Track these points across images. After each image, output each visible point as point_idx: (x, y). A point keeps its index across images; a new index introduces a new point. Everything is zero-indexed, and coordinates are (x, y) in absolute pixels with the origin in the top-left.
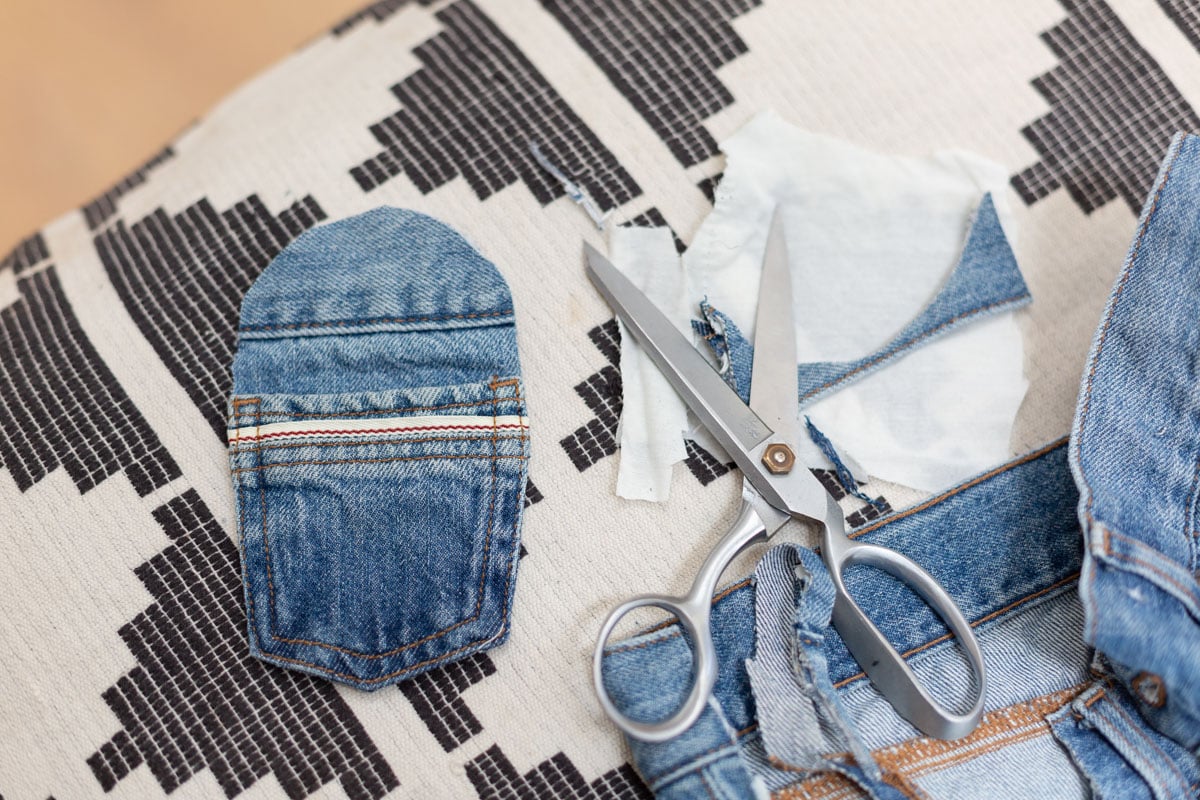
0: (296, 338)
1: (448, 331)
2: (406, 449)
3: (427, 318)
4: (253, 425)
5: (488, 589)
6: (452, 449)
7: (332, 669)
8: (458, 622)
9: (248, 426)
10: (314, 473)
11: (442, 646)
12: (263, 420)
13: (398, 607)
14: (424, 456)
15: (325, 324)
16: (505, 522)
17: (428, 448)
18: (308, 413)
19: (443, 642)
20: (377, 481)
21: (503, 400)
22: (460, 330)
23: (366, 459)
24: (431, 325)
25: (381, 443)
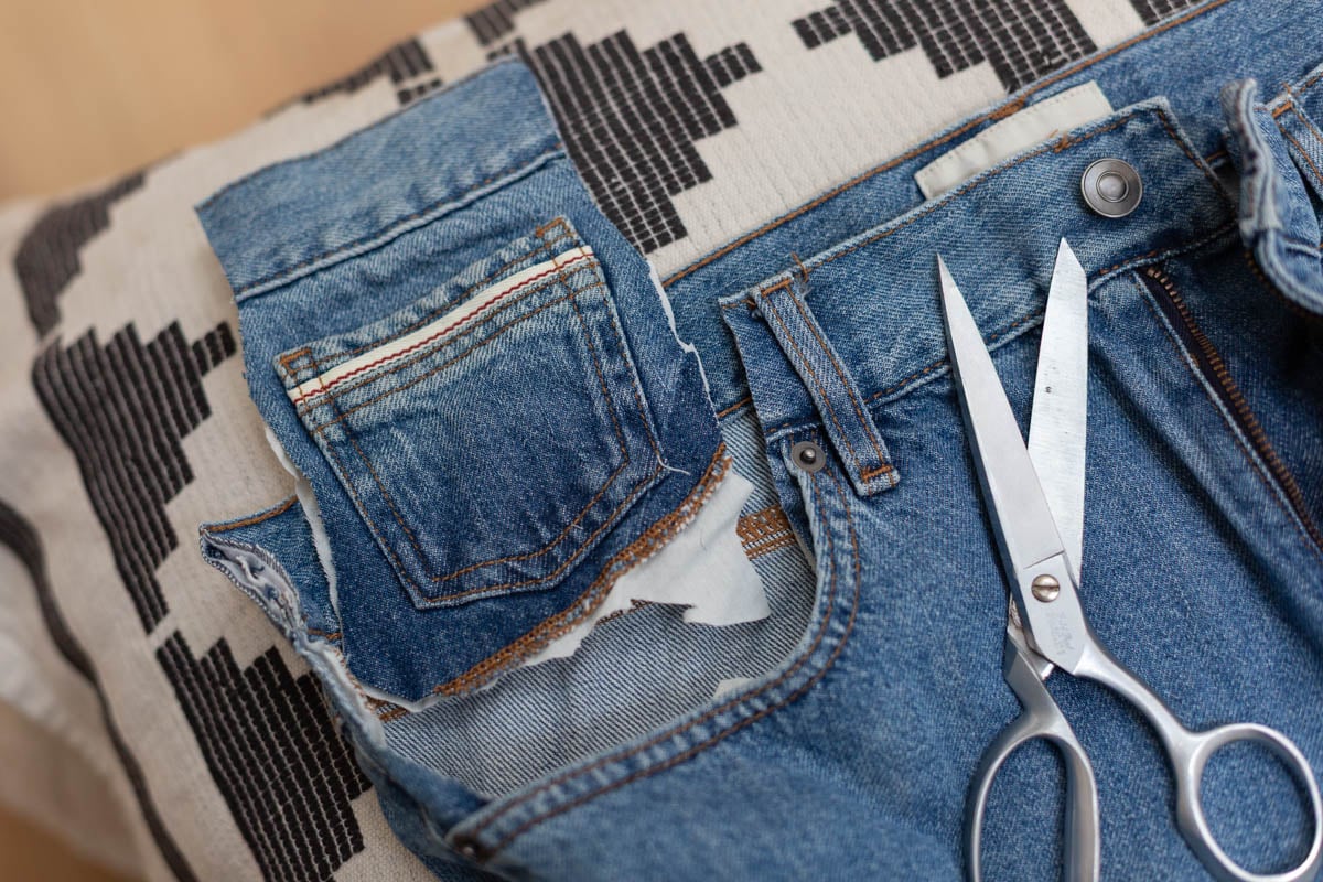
0: (313, 275)
1: (469, 206)
2: (480, 333)
3: (444, 201)
4: (314, 377)
5: (626, 430)
6: (523, 308)
7: (506, 583)
8: (609, 476)
9: (308, 379)
10: (401, 401)
11: (606, 506)
12: (323, 367)
13: (543, 492)
14: (500, 330)
15: (339, 250)
16: (611, 356)
17: (500, 320)
18: (368, 345)
19: (605, 502)
20: (466, 377)
21: (555, 241)
22: (481, 198)
23: (446, 363)
24: (450, 206)
25: (453, 340)
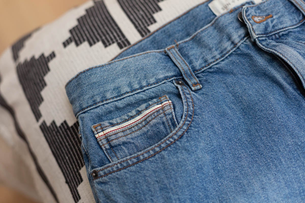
0: (103, 105)
1: (144, 91)
2: (144, 123)
3: (138, 89)
4: (102, 132)
9: (100, 132)
10: (124, 139)
12: (104, 129)
14: (148, 122)
15: (110, 99)
17: (148, 120)
18: (115, 124)
20: (141, 135)
21: (163, 100)
22: (147, 89)
23: (135, 131)
24: (139, 91)
25: (137, 125)
